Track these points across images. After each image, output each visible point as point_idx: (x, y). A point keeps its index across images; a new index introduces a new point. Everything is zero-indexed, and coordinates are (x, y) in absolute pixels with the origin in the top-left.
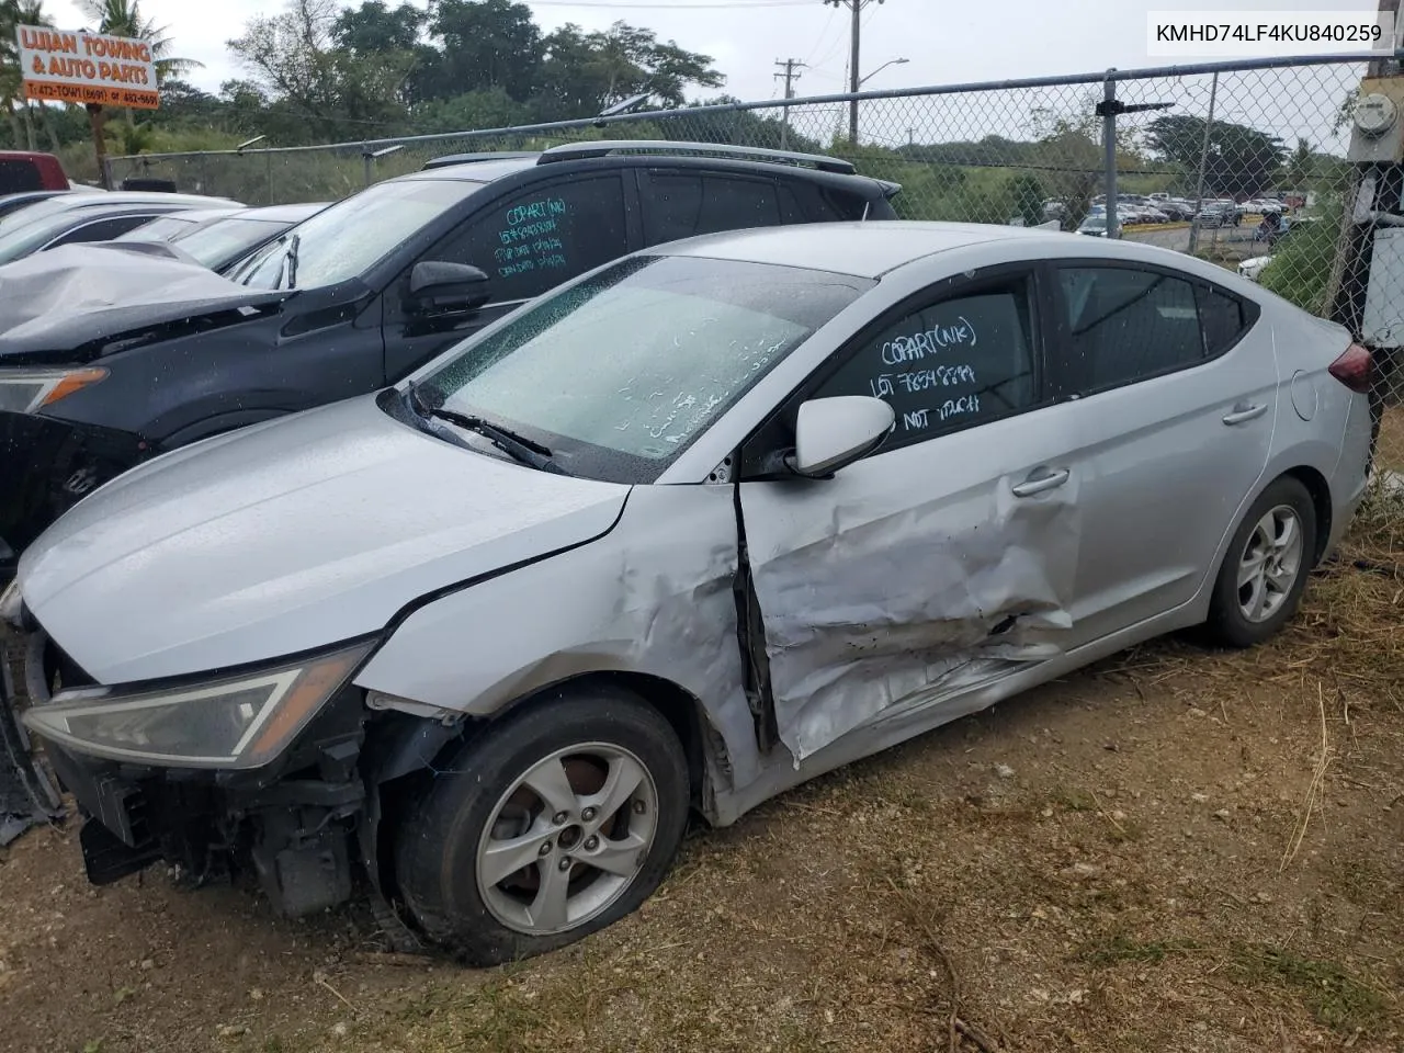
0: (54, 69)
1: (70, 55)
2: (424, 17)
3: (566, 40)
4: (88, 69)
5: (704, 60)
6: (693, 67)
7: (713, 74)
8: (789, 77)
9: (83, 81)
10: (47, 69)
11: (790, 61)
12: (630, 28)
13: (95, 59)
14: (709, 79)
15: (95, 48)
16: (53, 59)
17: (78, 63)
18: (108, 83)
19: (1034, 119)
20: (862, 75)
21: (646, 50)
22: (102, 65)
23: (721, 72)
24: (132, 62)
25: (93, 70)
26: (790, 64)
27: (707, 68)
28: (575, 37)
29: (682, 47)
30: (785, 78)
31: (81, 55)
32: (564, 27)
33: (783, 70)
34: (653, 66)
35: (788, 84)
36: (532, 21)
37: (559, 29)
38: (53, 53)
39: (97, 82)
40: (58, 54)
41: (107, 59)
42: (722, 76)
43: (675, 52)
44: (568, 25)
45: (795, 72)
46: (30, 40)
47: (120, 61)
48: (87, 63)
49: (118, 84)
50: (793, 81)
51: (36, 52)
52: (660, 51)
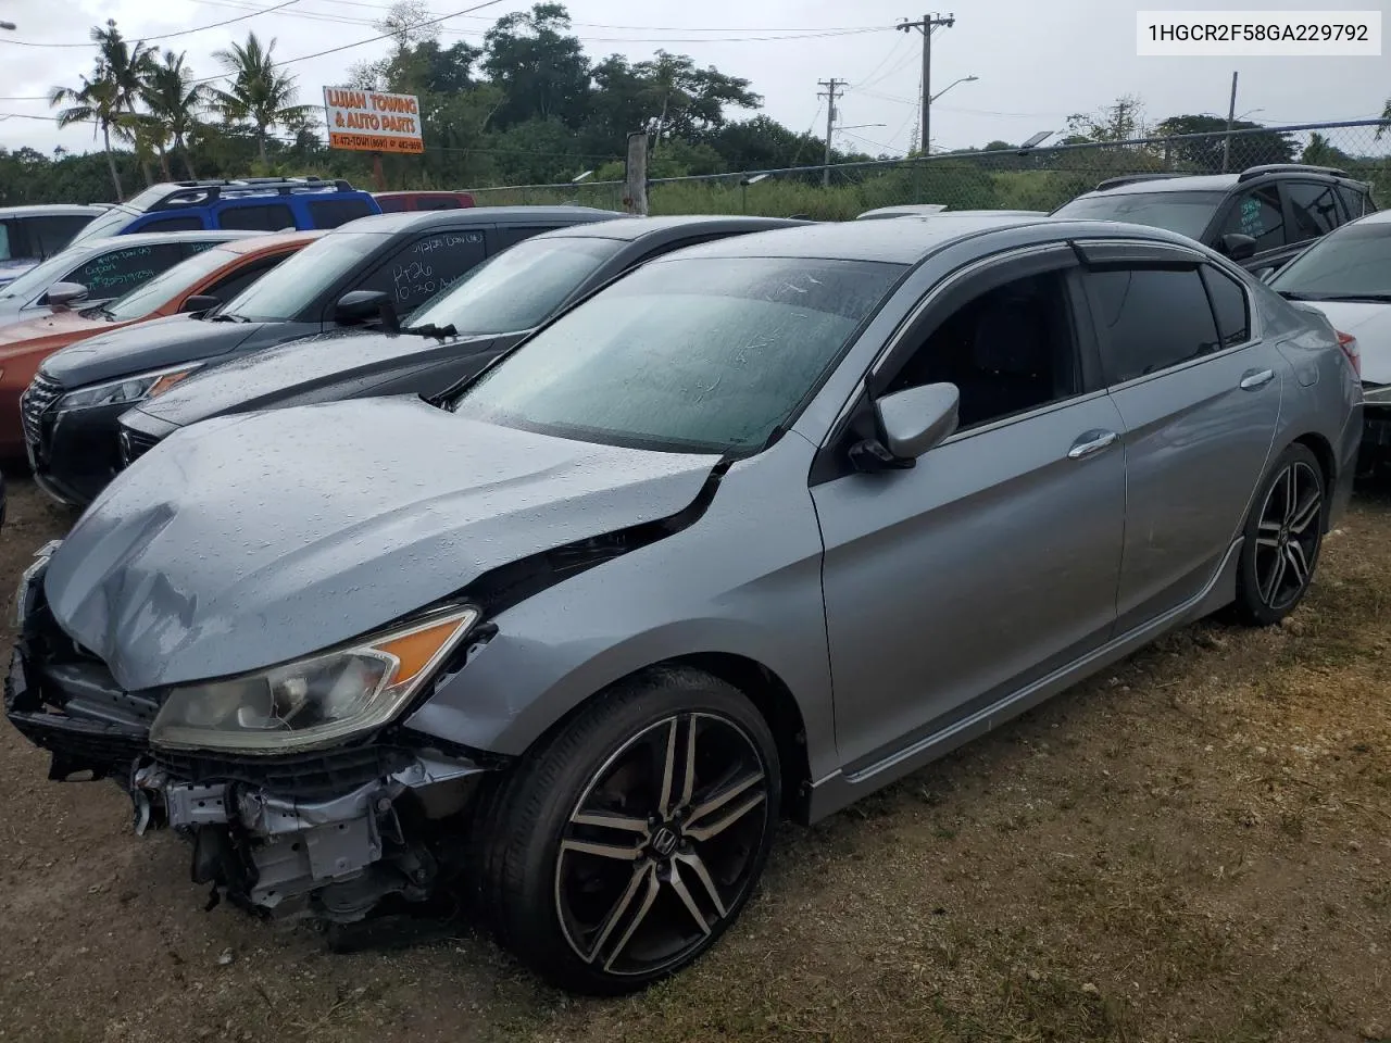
0: (351, 123)
1: (361, 111)
2: (477, 53)
3: (613, 70)
4: (374, 121)
5: (744, 83)
6: (733, 90)
7: (751, 95)
8: (831, 95)
9: (370, 132)
10: (346, 123)
11: (832, 80)
12: (670, 56)
13: (379, 114)
14: (748, 101)
15: (379, 104)
16: (350, 114)
17: (367, 116)
18: (388, 133)
19: (1071, 126)
20: (932, 93)
21: (686, 76)
22: (384, 118)
23: (759, 94)
24: (404, 115)
25: (378, 122)
26: (832, 84)
27: (747, 90)
28: (622, 66)
29: (721, 71)
30: (828, 97)
31: (369, 111)
32: (610, 58)
33: (826, 90)
34: (695, 90)
35: (831, 102)
36: (582, 53)
37: (606, 60)
38: (349, 109)
39: (380, 132)
40: (353, 110)
41: (387, 113)
42: (759, 97)
43: (714, 77)
44: (615, 56)
45: (837, 90)
46: (334, 100)
47: (396, 114)
48: (374, 117)
49: (394, 134)
50: (835, 100)
51: (338, 108)
52: (700, 76)
